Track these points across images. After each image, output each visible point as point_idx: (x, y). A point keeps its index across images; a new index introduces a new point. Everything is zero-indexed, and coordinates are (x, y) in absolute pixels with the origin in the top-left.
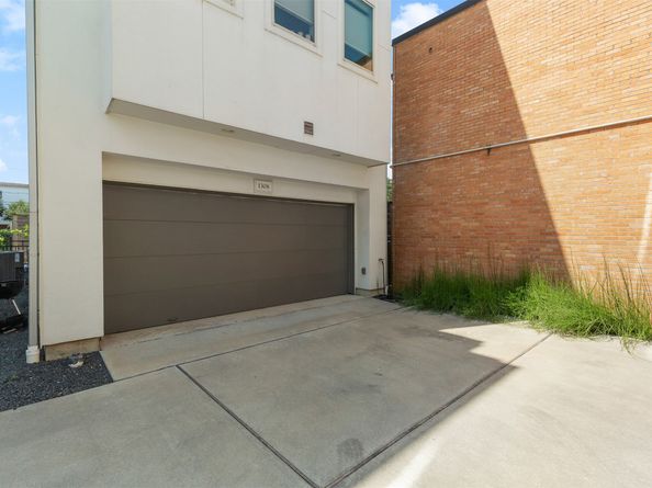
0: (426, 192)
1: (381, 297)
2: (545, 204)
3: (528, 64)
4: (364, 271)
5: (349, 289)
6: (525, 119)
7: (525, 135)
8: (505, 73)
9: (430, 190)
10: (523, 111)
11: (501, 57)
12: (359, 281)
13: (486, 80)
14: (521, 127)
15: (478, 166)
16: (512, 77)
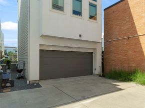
0: (113, 49)
1: (100, 76)
2: (143, 52)
3: (138, 16)
4: (95, 69)
5: (92, 74)
6: (137, 30)
7: (137, 34)
8: (132, 18)
9: (113, 48)
10: (137, 28)
11: (131, 14)
12: (94, 72)
13: (128, 20)
14: (136, 32)
15: (126, 42)
16: (134, 19)
